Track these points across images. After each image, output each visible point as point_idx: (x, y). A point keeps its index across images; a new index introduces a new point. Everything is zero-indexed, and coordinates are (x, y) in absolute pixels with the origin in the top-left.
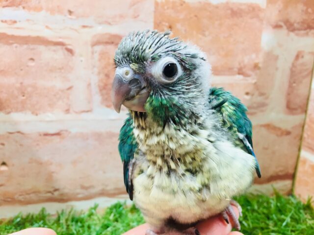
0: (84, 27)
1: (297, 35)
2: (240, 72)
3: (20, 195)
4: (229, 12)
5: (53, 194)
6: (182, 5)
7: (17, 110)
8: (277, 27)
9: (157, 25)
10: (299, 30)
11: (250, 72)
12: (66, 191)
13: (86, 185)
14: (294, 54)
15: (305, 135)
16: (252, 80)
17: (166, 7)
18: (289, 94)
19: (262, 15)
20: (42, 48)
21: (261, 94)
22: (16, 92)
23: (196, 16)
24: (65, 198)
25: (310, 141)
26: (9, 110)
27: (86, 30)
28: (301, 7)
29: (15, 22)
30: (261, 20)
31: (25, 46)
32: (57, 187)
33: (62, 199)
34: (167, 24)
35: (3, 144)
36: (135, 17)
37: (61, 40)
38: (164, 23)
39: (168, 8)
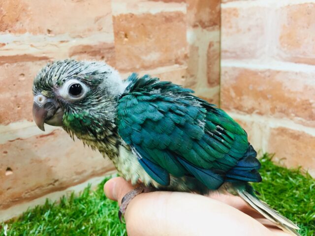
0: (62, 42)
1: (208, 30)
2: (177, 62)
3: (26, 193)
4: (164, 19)
5: (54, 185)
6: (131, 17)
7: (15, 120)
8: (195, 26)
9: (117, 34)
10: (209, 26)
11: (182, 61)
12: (64, 179)
13: (80, 170)
14: (208, 44)
15: (222, 100)
16: (184, 67)
17: (121, 20)
18: (208, 73)
19: (185, 19)
20: (29, 64)
21: (192, 76)
22: (12, 105)
23: (142, 24)
24: (64, 186)
25: (225, 103)
26: (7, 121)
27: (64, 44)
28: (208, 10)
29: (4, 45)
30: (185, 23)
31: (15, 64)
32: (56, 179)
33: (62, 188)
34: (123, 33)
35: (6, 152)
36: (100, 30)
37: (44, 55)
38: (121, 32)
39: (122, 21)
